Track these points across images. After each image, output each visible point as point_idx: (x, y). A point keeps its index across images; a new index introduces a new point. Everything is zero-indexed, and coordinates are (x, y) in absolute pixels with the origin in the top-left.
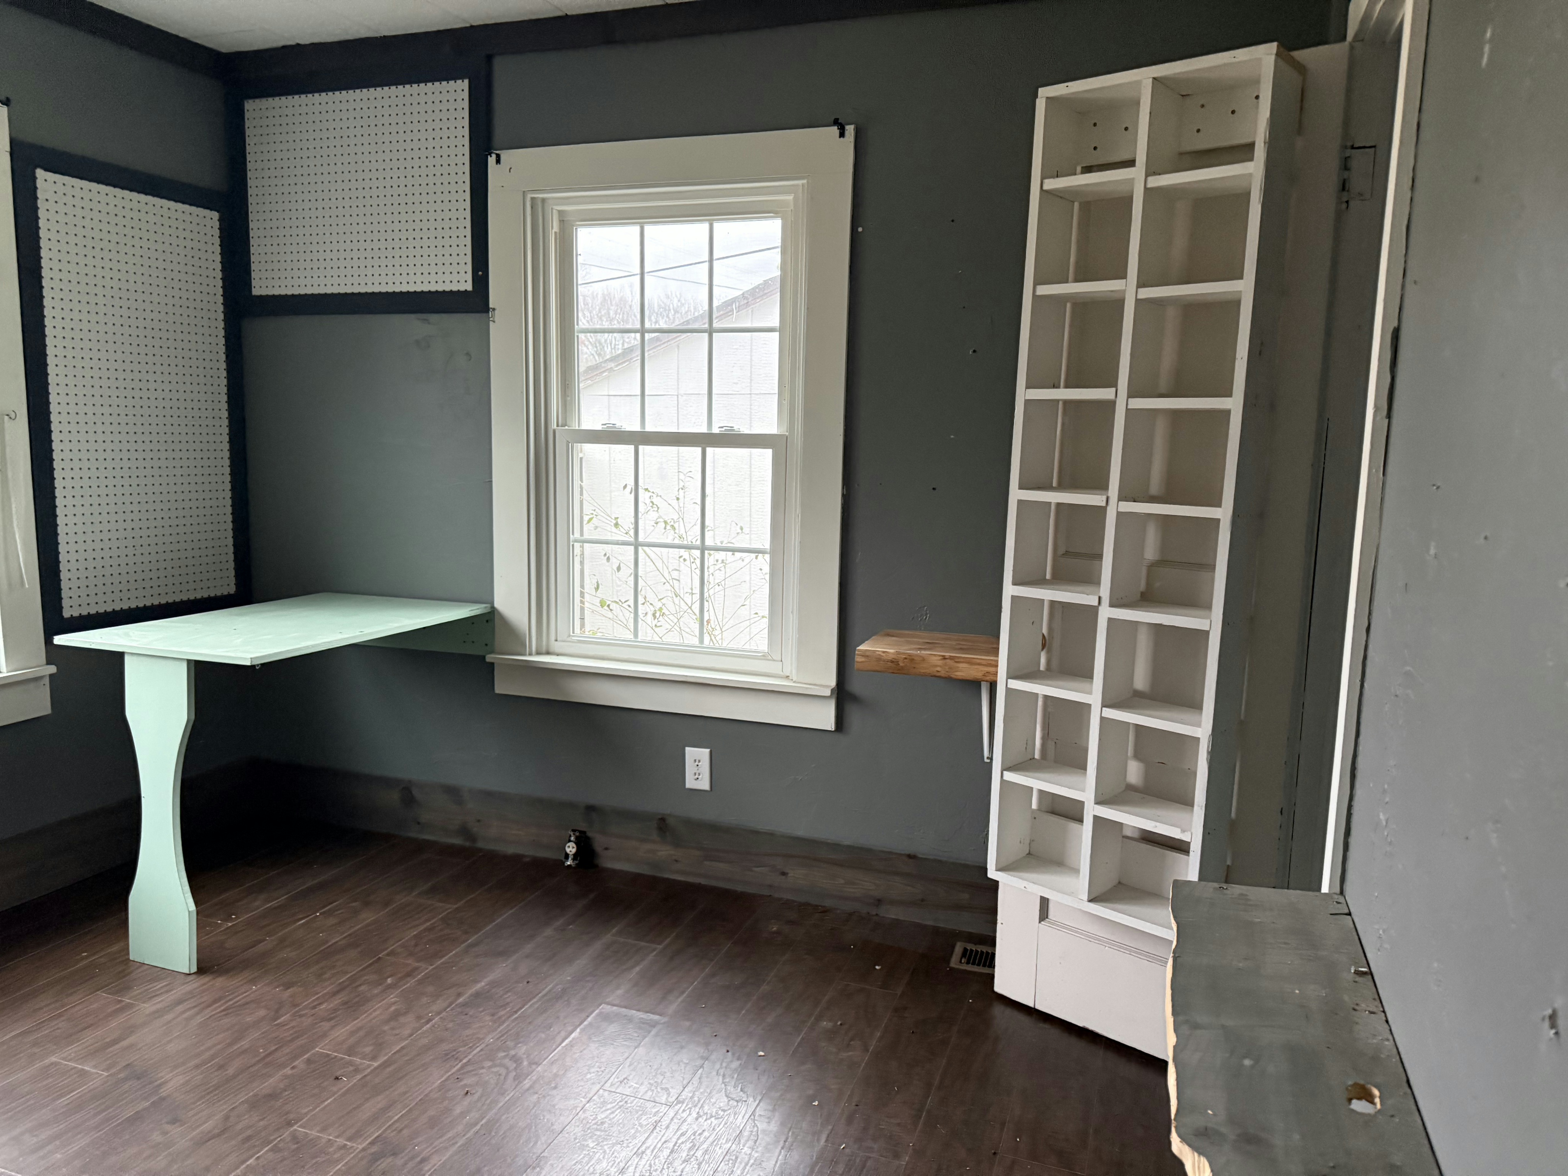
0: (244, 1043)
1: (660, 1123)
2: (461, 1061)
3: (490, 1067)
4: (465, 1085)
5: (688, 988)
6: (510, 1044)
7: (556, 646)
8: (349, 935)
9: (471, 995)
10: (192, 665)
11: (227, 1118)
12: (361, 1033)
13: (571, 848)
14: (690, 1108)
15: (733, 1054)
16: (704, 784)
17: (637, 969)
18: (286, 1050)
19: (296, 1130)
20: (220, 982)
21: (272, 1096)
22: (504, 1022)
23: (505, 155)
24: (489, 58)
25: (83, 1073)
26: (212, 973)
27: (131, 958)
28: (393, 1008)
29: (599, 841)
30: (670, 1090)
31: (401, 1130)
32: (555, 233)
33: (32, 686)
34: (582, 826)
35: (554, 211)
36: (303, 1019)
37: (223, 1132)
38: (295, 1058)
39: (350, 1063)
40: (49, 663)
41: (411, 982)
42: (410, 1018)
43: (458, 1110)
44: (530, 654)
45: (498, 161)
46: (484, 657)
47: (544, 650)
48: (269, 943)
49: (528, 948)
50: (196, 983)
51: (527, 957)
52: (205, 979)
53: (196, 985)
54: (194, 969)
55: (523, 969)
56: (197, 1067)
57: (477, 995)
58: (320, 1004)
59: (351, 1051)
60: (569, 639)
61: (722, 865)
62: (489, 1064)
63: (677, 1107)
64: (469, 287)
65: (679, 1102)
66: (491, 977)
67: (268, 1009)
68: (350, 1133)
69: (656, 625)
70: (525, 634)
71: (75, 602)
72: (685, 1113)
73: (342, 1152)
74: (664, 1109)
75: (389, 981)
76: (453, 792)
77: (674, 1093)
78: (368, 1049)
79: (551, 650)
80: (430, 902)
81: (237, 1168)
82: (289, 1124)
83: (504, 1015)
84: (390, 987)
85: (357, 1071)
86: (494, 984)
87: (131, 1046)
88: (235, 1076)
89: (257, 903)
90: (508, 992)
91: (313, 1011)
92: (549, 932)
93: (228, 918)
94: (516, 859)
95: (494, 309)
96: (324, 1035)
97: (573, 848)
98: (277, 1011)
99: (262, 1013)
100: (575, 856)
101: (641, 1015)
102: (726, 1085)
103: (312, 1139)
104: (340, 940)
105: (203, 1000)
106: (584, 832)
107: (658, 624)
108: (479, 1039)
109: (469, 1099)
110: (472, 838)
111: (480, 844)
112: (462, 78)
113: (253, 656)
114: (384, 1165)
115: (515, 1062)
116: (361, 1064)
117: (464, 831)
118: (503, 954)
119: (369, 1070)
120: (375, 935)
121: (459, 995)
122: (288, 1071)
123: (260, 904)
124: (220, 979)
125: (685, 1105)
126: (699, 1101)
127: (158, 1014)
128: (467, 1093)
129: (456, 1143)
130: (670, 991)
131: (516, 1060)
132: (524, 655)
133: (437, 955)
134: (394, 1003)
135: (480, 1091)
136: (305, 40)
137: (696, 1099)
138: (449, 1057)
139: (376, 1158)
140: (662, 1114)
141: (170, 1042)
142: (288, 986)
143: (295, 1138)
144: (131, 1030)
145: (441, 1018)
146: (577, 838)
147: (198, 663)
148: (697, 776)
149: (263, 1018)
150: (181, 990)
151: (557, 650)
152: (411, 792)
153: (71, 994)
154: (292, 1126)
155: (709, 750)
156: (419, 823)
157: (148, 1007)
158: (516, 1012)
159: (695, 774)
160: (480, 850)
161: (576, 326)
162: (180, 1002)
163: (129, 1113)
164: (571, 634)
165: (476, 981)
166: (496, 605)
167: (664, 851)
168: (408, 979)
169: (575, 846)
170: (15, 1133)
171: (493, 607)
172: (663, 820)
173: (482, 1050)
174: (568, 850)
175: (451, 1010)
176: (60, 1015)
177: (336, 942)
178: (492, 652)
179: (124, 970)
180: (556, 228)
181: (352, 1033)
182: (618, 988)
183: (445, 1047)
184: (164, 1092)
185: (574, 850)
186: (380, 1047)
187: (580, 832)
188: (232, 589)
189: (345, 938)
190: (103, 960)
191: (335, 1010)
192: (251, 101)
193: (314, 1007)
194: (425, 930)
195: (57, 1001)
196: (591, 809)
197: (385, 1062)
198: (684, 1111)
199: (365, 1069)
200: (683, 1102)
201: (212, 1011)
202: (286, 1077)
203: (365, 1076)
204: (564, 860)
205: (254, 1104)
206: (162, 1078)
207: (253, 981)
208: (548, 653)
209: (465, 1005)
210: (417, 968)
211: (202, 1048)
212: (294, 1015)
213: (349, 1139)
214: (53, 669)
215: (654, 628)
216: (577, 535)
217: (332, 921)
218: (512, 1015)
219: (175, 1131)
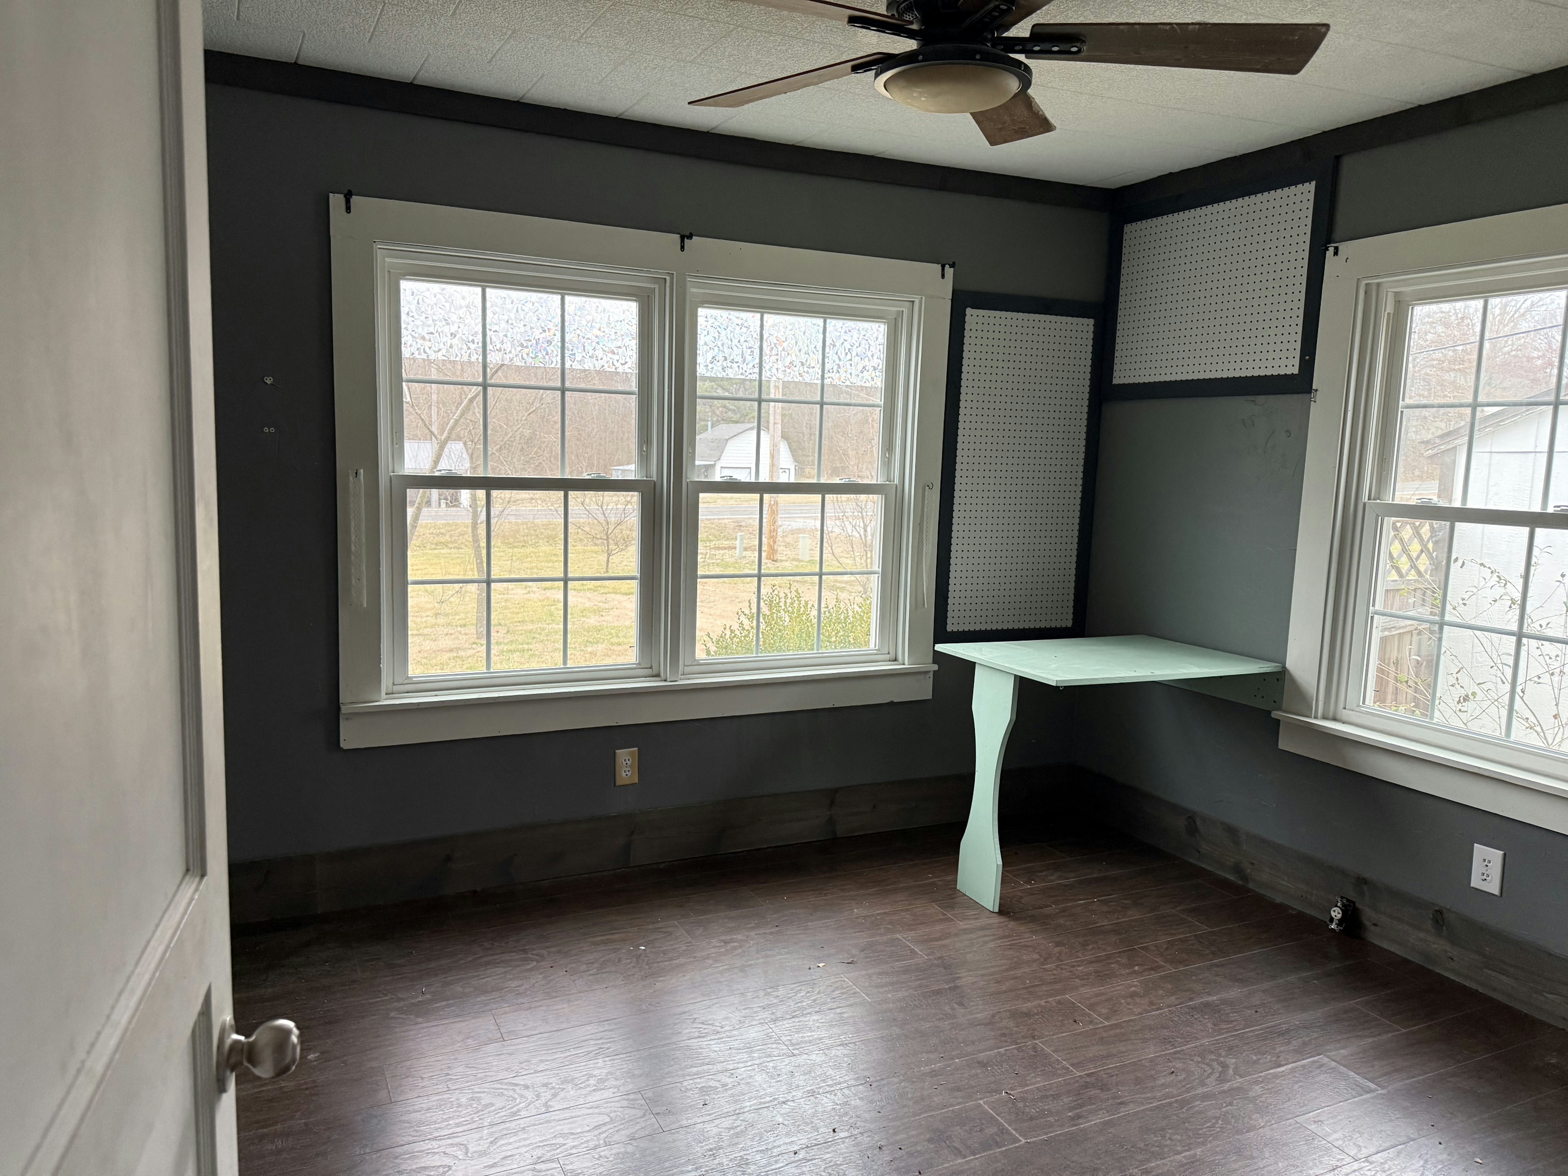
0: (1018, 973)
1: (1340, 1169)
2: (1175, 1048)
3: (1199, 1062)
4: (1174, 1067)
5: (1420, 1075)
6: (1223, 1053)
7: (1344, 714)
8: (1117, 923)
9: (1201, 1003)
10: (1018, 680)
11: (993, 1016)
12: (1103, 998)
13: (1336, 913)
14: (1377, 1171)
15: (1445, 1148)
16: (1493, 887)
17: (1370, 1040)
18: (1044, 988)
19: (1036, 1043)
20: (1012, 924)
21: (1028, 1014)
22: (1222, 1034)
23: (1342, 246)
24: (1338, 158)
25: (912, 951)
26: (1009, 917)
27: (958, 888)
28: (1133, 989)
29: (1368, 914)
30: (1363, 1148)
31: (1112, 1076)
32: (1388, 313)
33: (922, 677)
34: (1352, 895)
35: (1390, 294)
36: (1063, 971)
37: (989, 1024)
38: (1051, 996)
39: (1089, 1015)
40: (934, 662)
41: (1154, 975)
42: (1145, 1001)
43: (1162, 1081)
44: (1316, 718)
45: (1336, 253)
46: (1270, 712)
47: (1331, 715)
48: (1053, 909)
49: (1266, 985)
50: (997, 920)
51: (1264, 991)
52: (1002, 919)
53: (997, 921)
54: (997, 910)
55: (1256, 1000)
56: (983, 975)
57: (1207, 1005)
58: (1079, 966)
59: (1091, 1007)
60: (1357, 709)
61: (1504, 978)
62: (1199, 1059)
63: (1363, 1164)
64: (1296, 371)
65: (1367, 1161)
66: (1224, 995)
67: (1040, 956)
68: (1075, 1061)
69: (1460, 710)
70: (1312, 697)
71: (955, 621)
72: (1370, 1172)
73: (1064, 1071)
74: (1348, 1159)
75: (1136, 968)
76: (1232, 831)
77: (1365, 1152)
78: (1104, 1011)
79: (1339, 717)
80: (1190, 919)
81: (991, 1050)
82: (1033, 1038)
83: (1224, 1029)
84: (1135, 972)
85: (1091, 1022)
86: (1224, 1002)
87: (944, 946)
88: (1005, 992)
89: (1052, 878)
90: (1235, 1012)
91: (1072, 969)
92: (1292, 978)
93: (1029, 882)
94: (1281, 908)
95: (1316, 390)
96: (1076, 988)
97: (1339, 913)
98: (1045, 959)
99: (1036, 956)
100: (1340, 922)
101: (1358, 1078)
102: (1424, 1169)
103: (1046, 1054)
104: (1107, 925)
105: (997, 933)
106: (1354, 903)
107: (1463, 709)
108: (1197, 1038)
109: (1173, 1077)
110: (1245, 878)
111: (1251, 886)
112: (1309, 181)
113: (1059, 679)
114: (1092, 1093)
115: (1222, 1067)
116: (1096, 1018)
117: (1237, 869)
118: (1242, 981)
119: (1100, 1026)
120: (1136, 930)
121: (1191, 999)
122: (1042, 1003)
123: (1055, 879)
124: (1012, 923)
125: (1373, 1166)
126: (1389, 1169)
127: (965, 931)
128: (1173, 1072)
129: (1152, 1103)
130: (1397, 1071)
131: (1225, 1066)
132: (1310, 717)
133: (1182, 962)
134: (1135, 986)
135: (1183, 1076)
136: (1176, 167)
137: (1387, 1166)
138: (1166, 1041)
139: (1086, 1086)
140: (1345, 1163)
141: (970, 952)
142: (1058, 944)
143: (1034, 1048)
144: (946, 936)
145: (1170, 1011)
146: (1344, 905)
147: (1021, 678)
148: (1485, 877)
149: (1035, 961)
150: (983, 921)
151: (1344, 718)
152: (1195, 822)
153: (917, 899)
154: (1035, 1039)
155: (1502, 852)
156: (1199, 852)
157: (962, 925)
158: (1237, 1030)
159: (1483, 874)
160: (1248, 890)
161: (1401, 402)
162: (982, 928)
163: (935, 987)
164: (1361, 704)
165: (1209, 994)
166: (1287, 666)
167: (1438, 945)
168: (1152, 972)
169: (1341, 912)
170: (870, 972)
171: (1284, 667)
172: (1440, 912)
173: (1196, 1047)
174: (1333, 914)
175: (1180, 1008)
176: (907, 910)
177: (1103, 926)
178: (1279, 709)
179: (951, 895)
180: (1390, 309)
181: (1097, 995)
182: (1344, 1048)
183: (1165, 1033)
184: (959, 983)
185: (1339, 916)
186: (1114, 1012)
187: (1348, 900)
188: (1069, 624)
189: (1111, 924)
190: (940, 883)
191: (1089, 974)
192: (1129, 225)
193: (1073, 966)
194: (1180, 940)
195: (907, 900)
196: (1361, 882)
197: (1116, 1024)
198: (1369, 1170)
199: (1097, 1024)
200: (1371, 1163)
201: (1002, 943)
202: (1040, 1005)
203: (1096, 1028)
204: (1328, 923)
205: (1014, 1015)
206: (959, 973)
207: (1034, 932)
208: (1335, 719)
209: (1193, 1008)
210: (1162, 967)
211: (988, 965)
212: (1057, 966)
213: (1072, 1065)
214: (935, 667)
215: (1457, 712)
216: (1379, 606)
217: (1105, 908)
218: (1232, 1032)
219: (960, 1011)
